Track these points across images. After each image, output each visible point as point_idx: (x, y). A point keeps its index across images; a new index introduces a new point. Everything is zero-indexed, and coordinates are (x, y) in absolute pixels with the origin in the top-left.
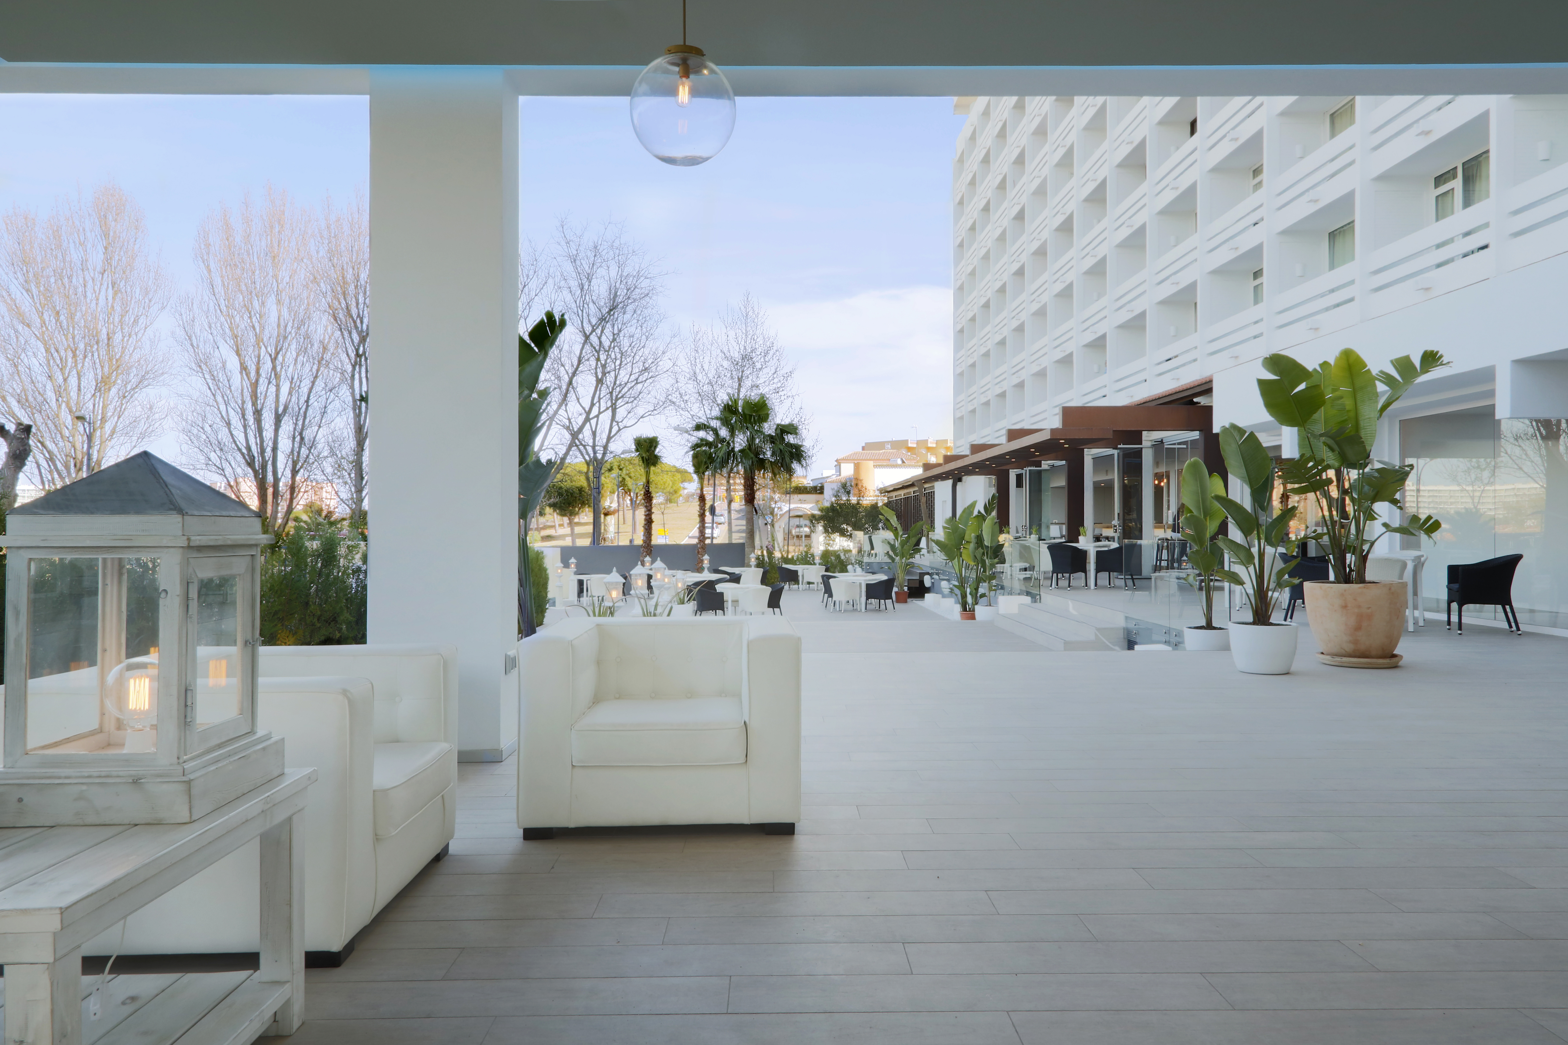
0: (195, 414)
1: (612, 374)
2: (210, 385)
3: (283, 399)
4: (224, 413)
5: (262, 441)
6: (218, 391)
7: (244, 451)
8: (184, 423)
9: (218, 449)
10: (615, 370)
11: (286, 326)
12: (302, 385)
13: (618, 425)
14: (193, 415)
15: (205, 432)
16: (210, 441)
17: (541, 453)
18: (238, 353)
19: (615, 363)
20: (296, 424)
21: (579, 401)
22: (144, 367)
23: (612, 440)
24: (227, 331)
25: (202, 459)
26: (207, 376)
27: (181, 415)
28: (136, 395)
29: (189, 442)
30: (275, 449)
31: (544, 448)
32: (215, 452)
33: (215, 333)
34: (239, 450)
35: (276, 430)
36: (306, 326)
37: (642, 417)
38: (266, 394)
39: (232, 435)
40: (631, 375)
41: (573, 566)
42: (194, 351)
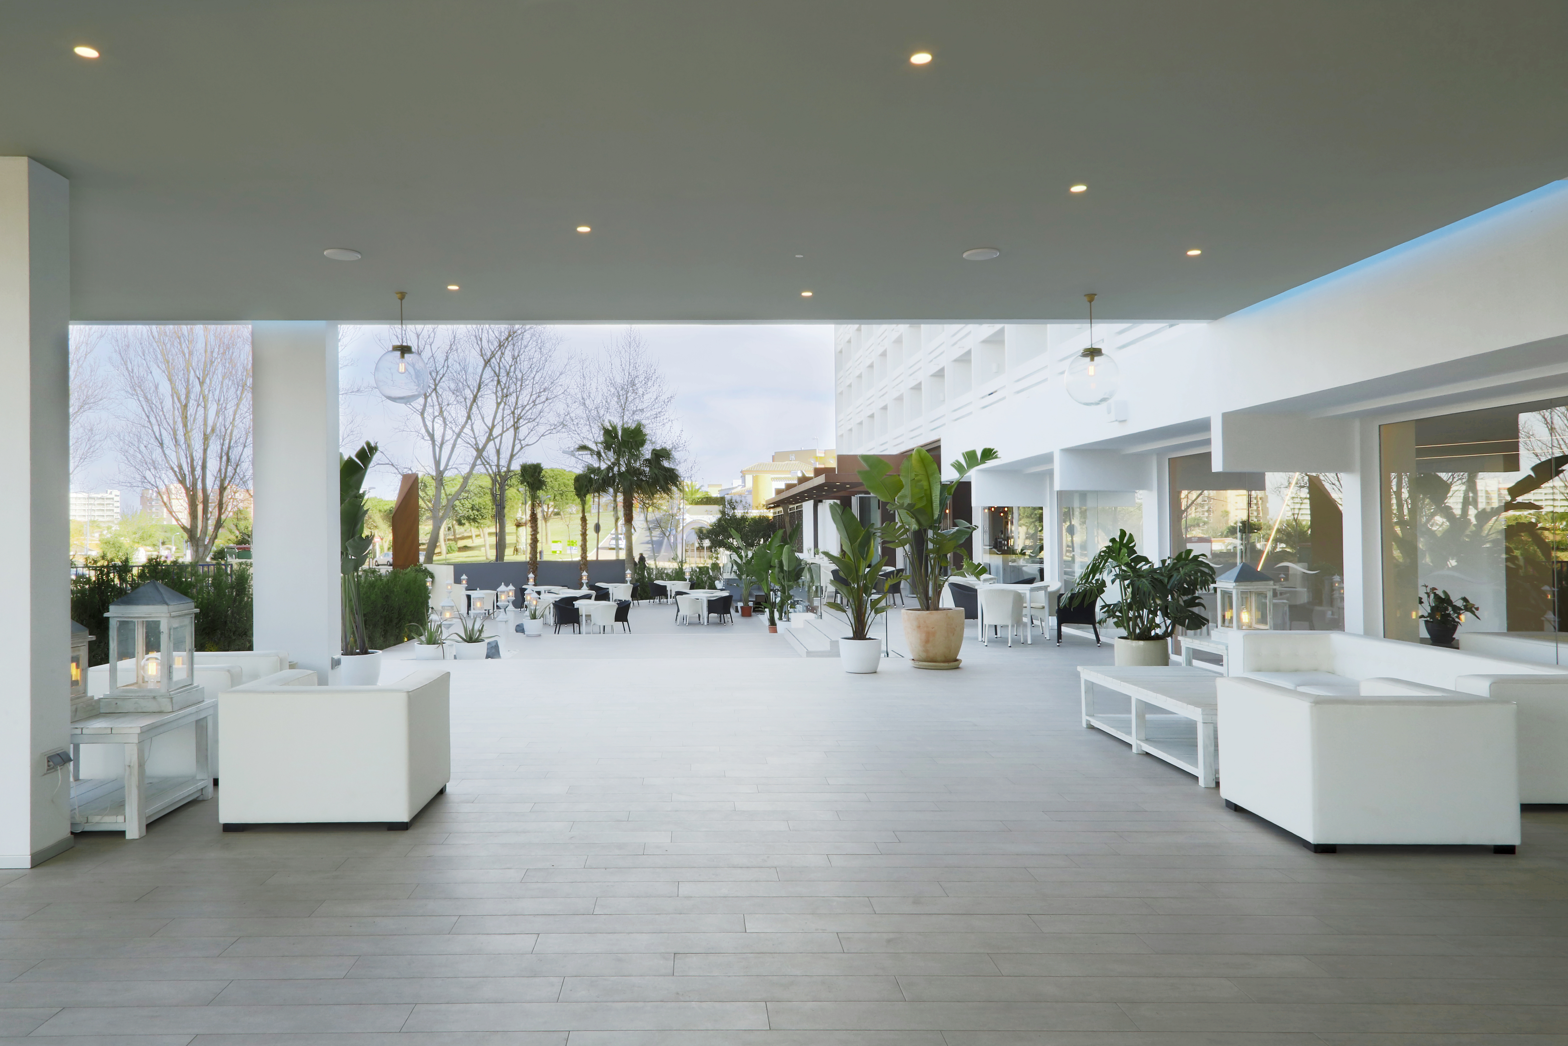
0: (131, 435)
1: (514, 395)
2: (145, 406)
3: (210, 422)
4: (157, 434)
5: (192, 460)
6: (152, 413)
7: (176, 469)
8: (121, 443)
9: (152, 467)
10: (516, 392)
11: (212, 352)
12: (228, 406)
13: (520, 442)
14: (129, 436)
15: (140, 452)
16: (145, 460)
17: (447, 472)
18: (170, 380)
19: (516, 385)
20: (223, 445)
21: (483, 421)
22: (85, 392)
23: (515, 458)
24: (159, 356)
25: (138, 478)
26: (141, 399)
27: (119, 436)
28: (78, 418)
29: (127, 462)
30: (204, 467)
31: (448, 467)
32: (150, 470)
33: (148, 358)
34: (172, 469)
35: (205, 451)
36: (231, 351)
37: (542, 436)
38: (195, 417)
39: (165, 454)
40: (531, 395)
41: (464, 582)
42: (130, 374)
